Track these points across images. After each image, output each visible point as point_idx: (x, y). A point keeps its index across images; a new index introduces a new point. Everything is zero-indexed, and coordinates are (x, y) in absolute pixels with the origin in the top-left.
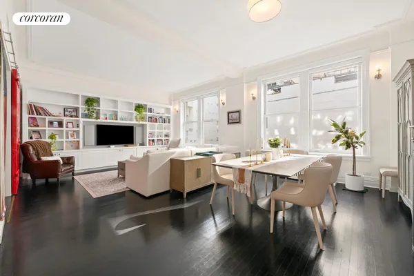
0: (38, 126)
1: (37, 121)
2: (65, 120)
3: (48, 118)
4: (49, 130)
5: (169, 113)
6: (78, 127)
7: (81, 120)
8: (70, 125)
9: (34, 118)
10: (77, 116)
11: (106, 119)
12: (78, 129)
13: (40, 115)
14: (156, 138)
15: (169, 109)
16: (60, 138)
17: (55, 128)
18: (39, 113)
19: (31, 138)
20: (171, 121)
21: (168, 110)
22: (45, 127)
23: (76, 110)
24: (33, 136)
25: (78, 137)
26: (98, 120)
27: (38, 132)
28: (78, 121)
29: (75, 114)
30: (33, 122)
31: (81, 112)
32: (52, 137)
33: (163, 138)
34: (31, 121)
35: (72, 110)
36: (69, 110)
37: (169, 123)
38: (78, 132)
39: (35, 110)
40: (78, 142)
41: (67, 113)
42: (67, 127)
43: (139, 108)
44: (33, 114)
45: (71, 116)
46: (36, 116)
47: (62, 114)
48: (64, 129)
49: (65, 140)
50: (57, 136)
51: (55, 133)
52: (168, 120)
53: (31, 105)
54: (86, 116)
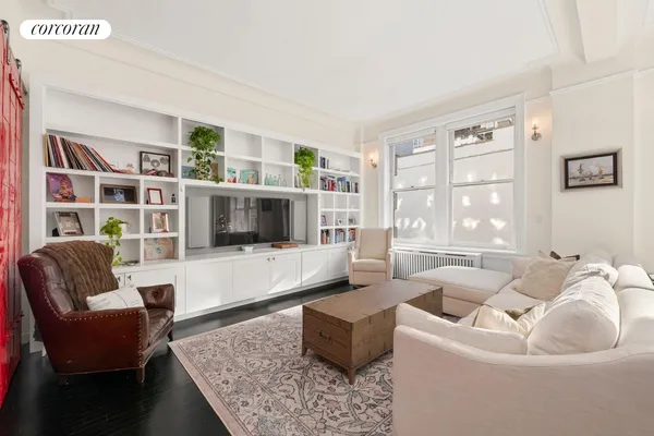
0: (73, 199)
1: (70, 186)
2: (144, 182)
3: (100, 178)
4: (103, 211)
5: (357, 169)
6: (174, 201)
7: (183, 183)
8: (155, 196)
9: (64, 177)
10: (170, 174)
11: (234, 181)
12: (172, 207)
13: (80, 167)
14: (333, 227)
15: (357, 160)
16: (130, 230)
17: (119, 206)
18: (75, 163)
19: (55, 233)
20: (361, 188)
21: (354, 162)
22: (92, 201)
23: (170, 156)
24: (60, 227)
25: (174, 228)
26: (221, 185)
27: (74, 216)
28: (174, 185)
29: (164, 167)
30: (59, 187)
31: (181, 162)
32: (110, 229)
33: (347, 226)
34: (55, 184)
35: (158, 158)
36: (152, 157)
37: (357, 191)
38: (173, 214)
39: (67, 153)
40: (175, 240)
41: (146, 166)
42: (147, 202)
43: (304, 155)
44: (59, 164)
45: (158, 174)
46: (66, 170)
47: (135, 169)
48: (141, 206)
49: (142, 235)
50: (123, 226)
51: (117, 217)
52: (354, 185)
53: (53, 139)
54: (192, 173)
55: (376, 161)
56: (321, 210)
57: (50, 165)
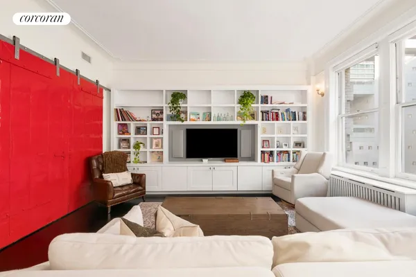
1: (127, 127)
2: (149, 124)
3: (133, 124)
4: (134, 138)
5: (304, 100)
6: (162, 133)
8: (156, 131)
11: (198, 120)
12: (162, 136)
13: (125, 120)
14: (275, 150)
15: (306, 92)
16: (144, 147)
18: (123, 119)
19: (120, 148)
21: (302, 95)
22: (130, 134)
24: (122, 145)
25: (162, 146)
28: (162, 125)
29: (161, 116)
30: (123, 129)
31: (165, 113)
32: (136, 146)
33: (292, 149)
34: (121, 128)
35: (159, 112)
36: (156, 112)
37: (305, 119)
39: (122, 114)
41: (154, 116)
42: (152, 134)
43: (246, 97)
47: (149, 118)
48: (149, 136)
49: (148, 150)
50: (141, 145)
51: (140, 141)
52: (301, 114)
53: (117, 109)
54: (171, 118)
55: (322, 90)
56: (260, 136)
57: (119, 120)
